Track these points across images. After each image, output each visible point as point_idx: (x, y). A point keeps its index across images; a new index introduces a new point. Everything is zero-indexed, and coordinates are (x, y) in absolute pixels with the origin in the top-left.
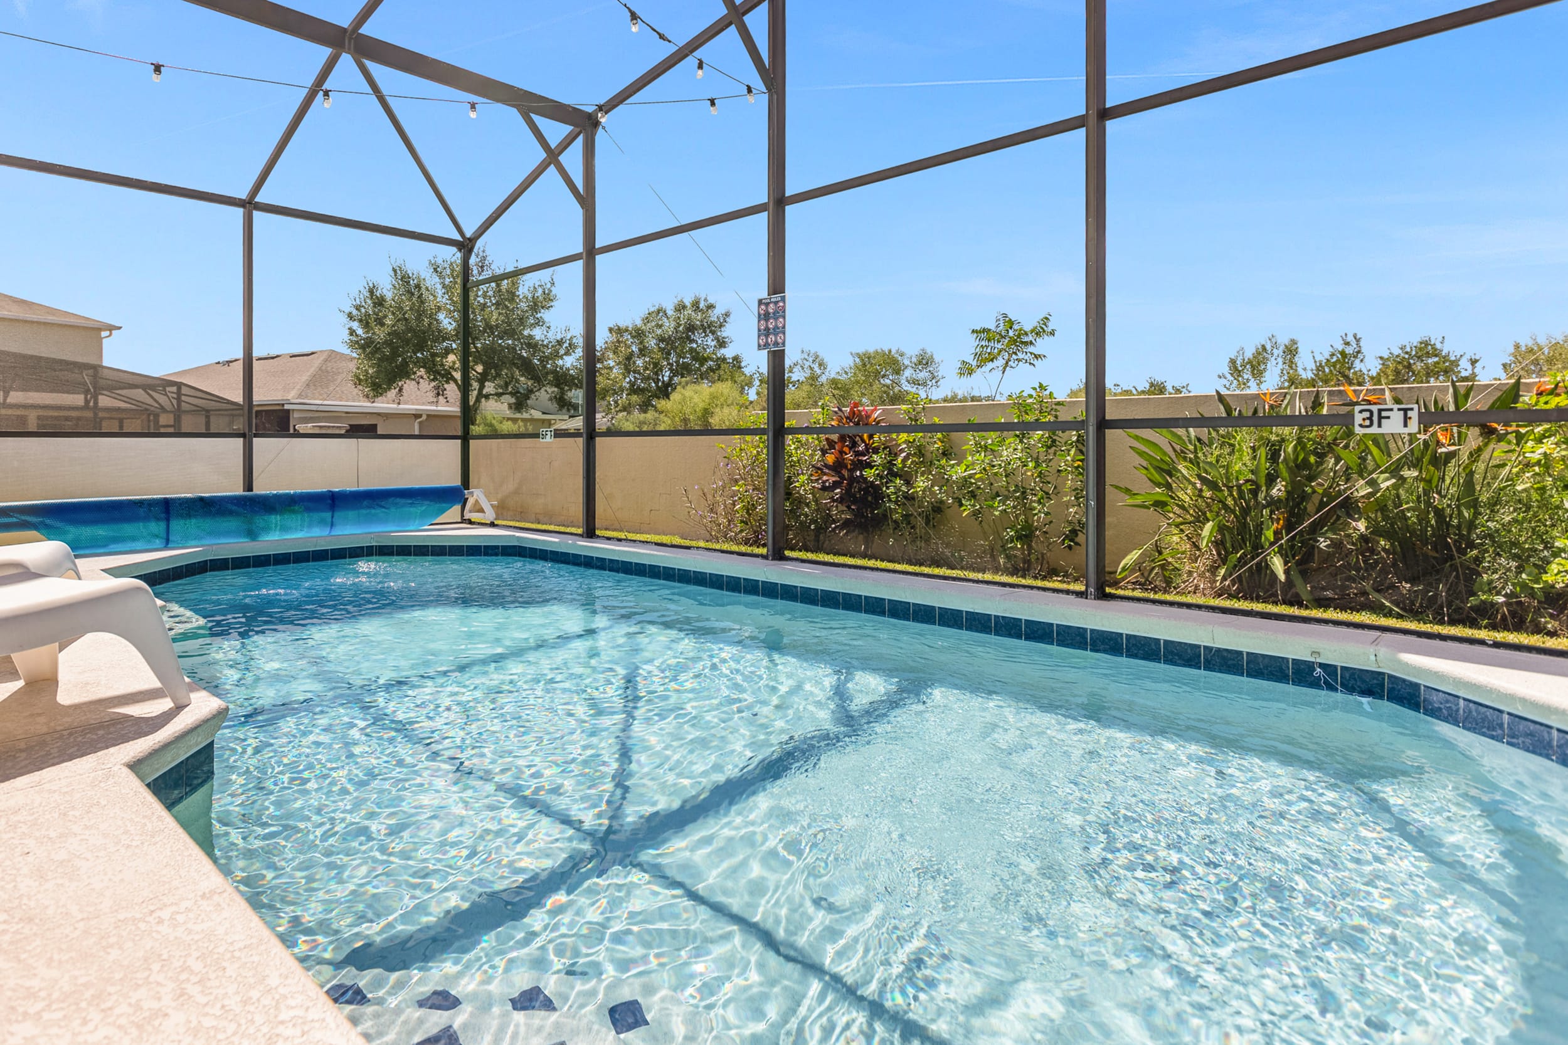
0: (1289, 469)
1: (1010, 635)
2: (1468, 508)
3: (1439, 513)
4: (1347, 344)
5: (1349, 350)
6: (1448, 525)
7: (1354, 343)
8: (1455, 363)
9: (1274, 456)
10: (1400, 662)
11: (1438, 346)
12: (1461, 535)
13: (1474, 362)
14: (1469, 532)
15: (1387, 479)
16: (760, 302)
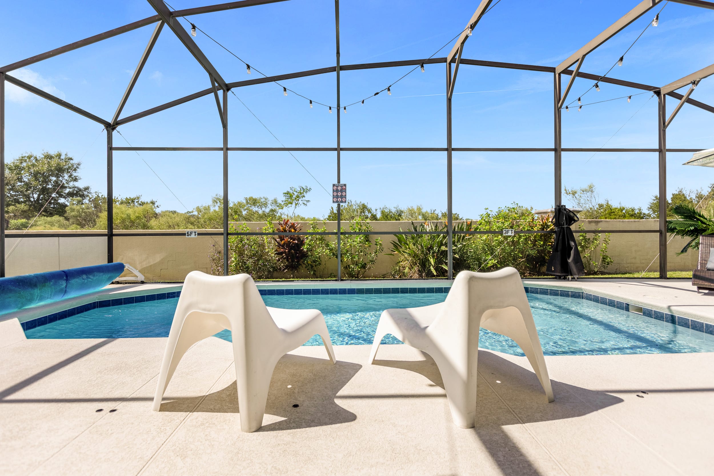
1: (440, 292)
10: (525, 284)
15: (459, 245)
16: (334, 185)
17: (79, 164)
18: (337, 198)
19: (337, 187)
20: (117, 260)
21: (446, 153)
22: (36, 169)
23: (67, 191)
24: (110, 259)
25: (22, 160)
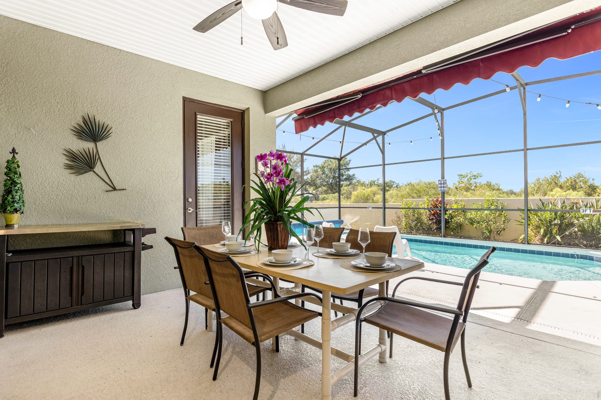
0: (560, 217)
2: (599, 225)
3: (593, 227)
4: (557, 173)
5: (558, 175)
6: (594, 229)
7: (559, 173)
8: (588, 179)
9: (556, 214)
11: (583, 174)
12: (597, 231)
13: (593, 180)
14: (599, 231)
15: (581, 219)
16: (439, 181)
17: (350, 161)
18: (441, 188)
19: (441, 181)
20: (342, 219)
21: (523, 152)
22: (330, 167)
23: (345, 177)
24: (340, 218)
25: (325, 162)
